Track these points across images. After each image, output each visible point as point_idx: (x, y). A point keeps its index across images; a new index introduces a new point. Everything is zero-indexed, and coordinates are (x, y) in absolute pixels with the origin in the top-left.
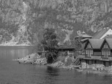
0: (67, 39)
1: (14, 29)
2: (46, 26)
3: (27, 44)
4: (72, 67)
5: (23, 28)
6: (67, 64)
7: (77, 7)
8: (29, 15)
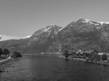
0: (70, 52)
1: (58, 50)
2: (65, 49)
3: (61, 53)
4: (72, 59)
5: (60, 50)
6: (71, 58)
7: (72, 45)
8: (61, 47)
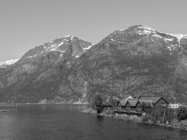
0: (108, 100)
1: (80, 95)
2: (97, 94)
3: (87, 103)
4: (110, 115)
5: (85, 95)
6: (108, 114)
7: (112, 84)
8: (88, 88)
